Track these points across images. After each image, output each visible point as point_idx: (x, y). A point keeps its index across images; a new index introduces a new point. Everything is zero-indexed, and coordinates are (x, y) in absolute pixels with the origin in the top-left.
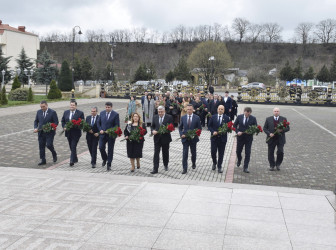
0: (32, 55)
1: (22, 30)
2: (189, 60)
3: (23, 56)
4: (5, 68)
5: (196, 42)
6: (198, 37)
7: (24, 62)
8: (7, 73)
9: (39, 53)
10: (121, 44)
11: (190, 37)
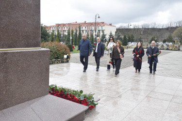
0: (114, 33)
1: (111, 25)
2: (173, 35)
3: (111, 34)
4: (105, 38)
5: (177, 27)
6: (178, 25)
7: (111, 35)
8: (106, 40)
9: (116, 32)
10: (146, 29)
11: (174, 25)
